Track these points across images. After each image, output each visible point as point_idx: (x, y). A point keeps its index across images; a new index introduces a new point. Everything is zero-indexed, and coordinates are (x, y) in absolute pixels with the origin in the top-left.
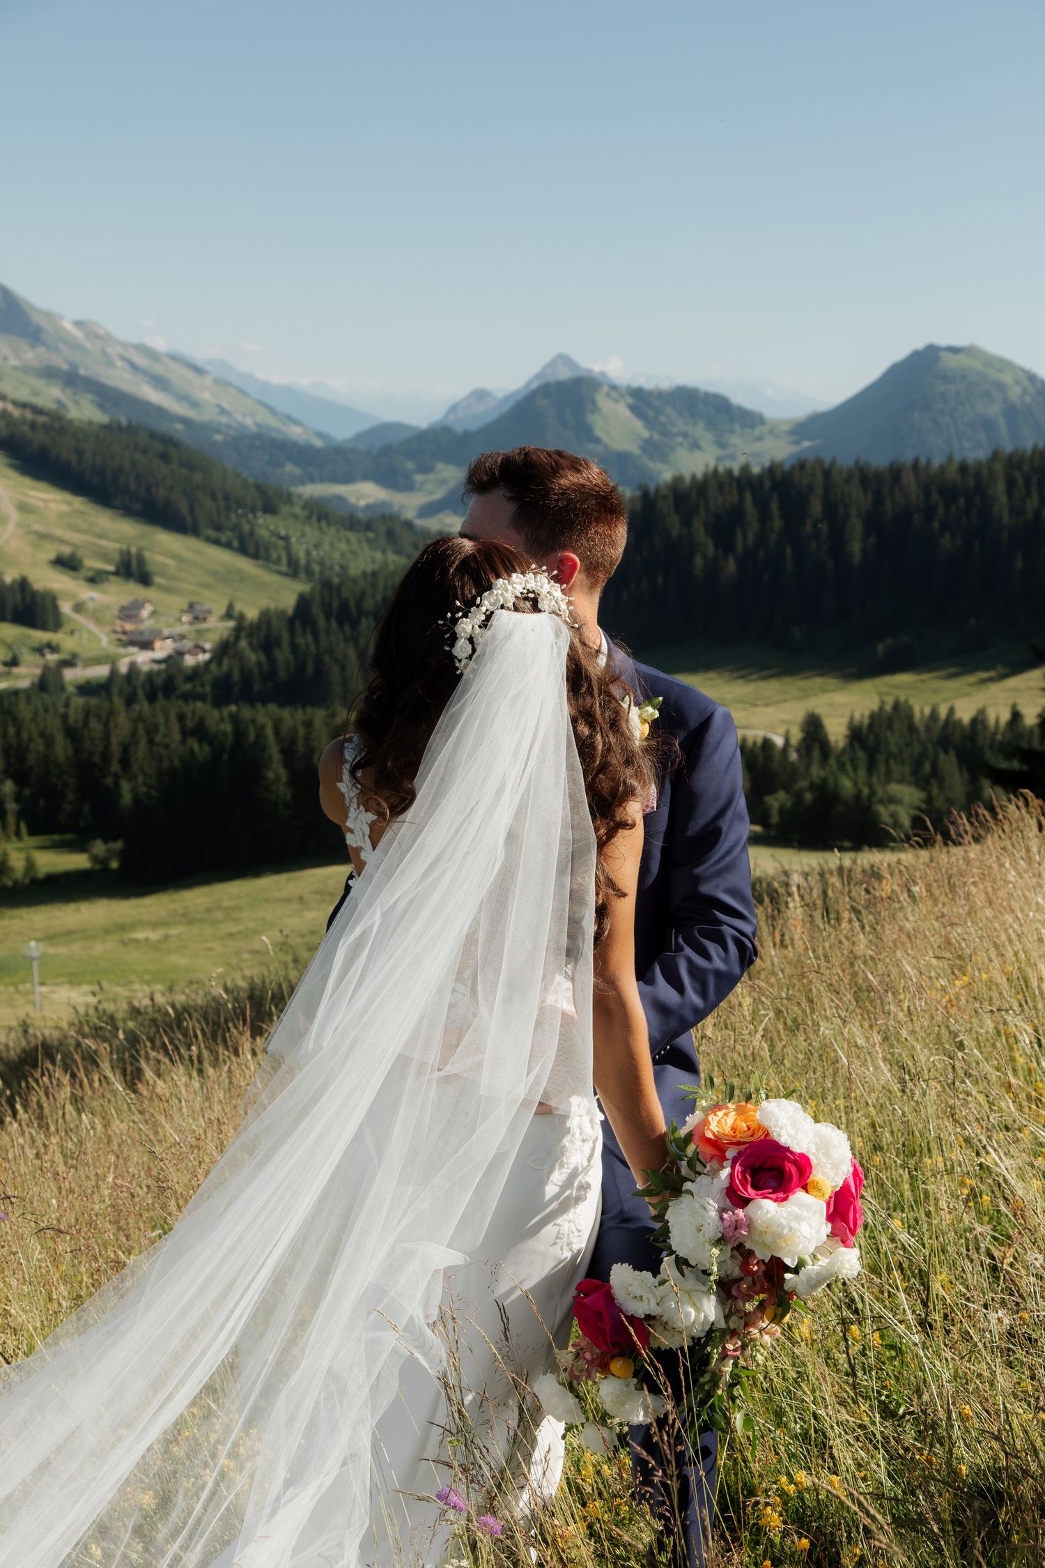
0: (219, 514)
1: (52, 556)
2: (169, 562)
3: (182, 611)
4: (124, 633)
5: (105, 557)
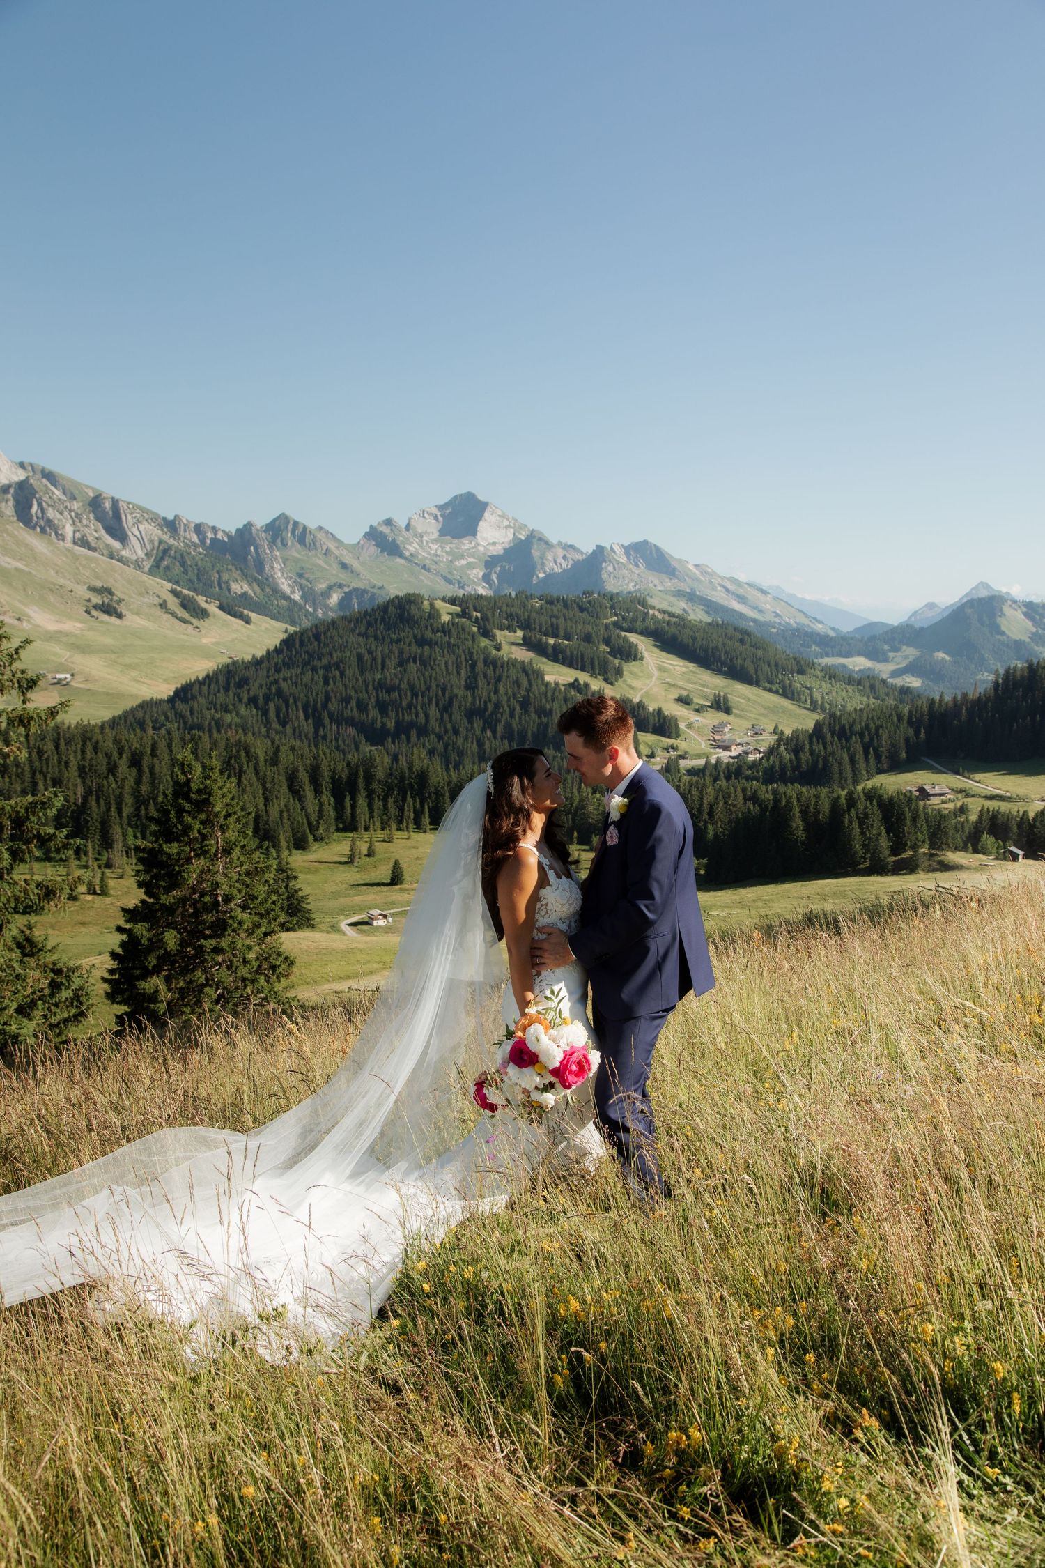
0: (772, 674)
1: (676, 696)
2: (742, 701)
3: (748, 729)
4: (715, 741)
5: (706, 698)
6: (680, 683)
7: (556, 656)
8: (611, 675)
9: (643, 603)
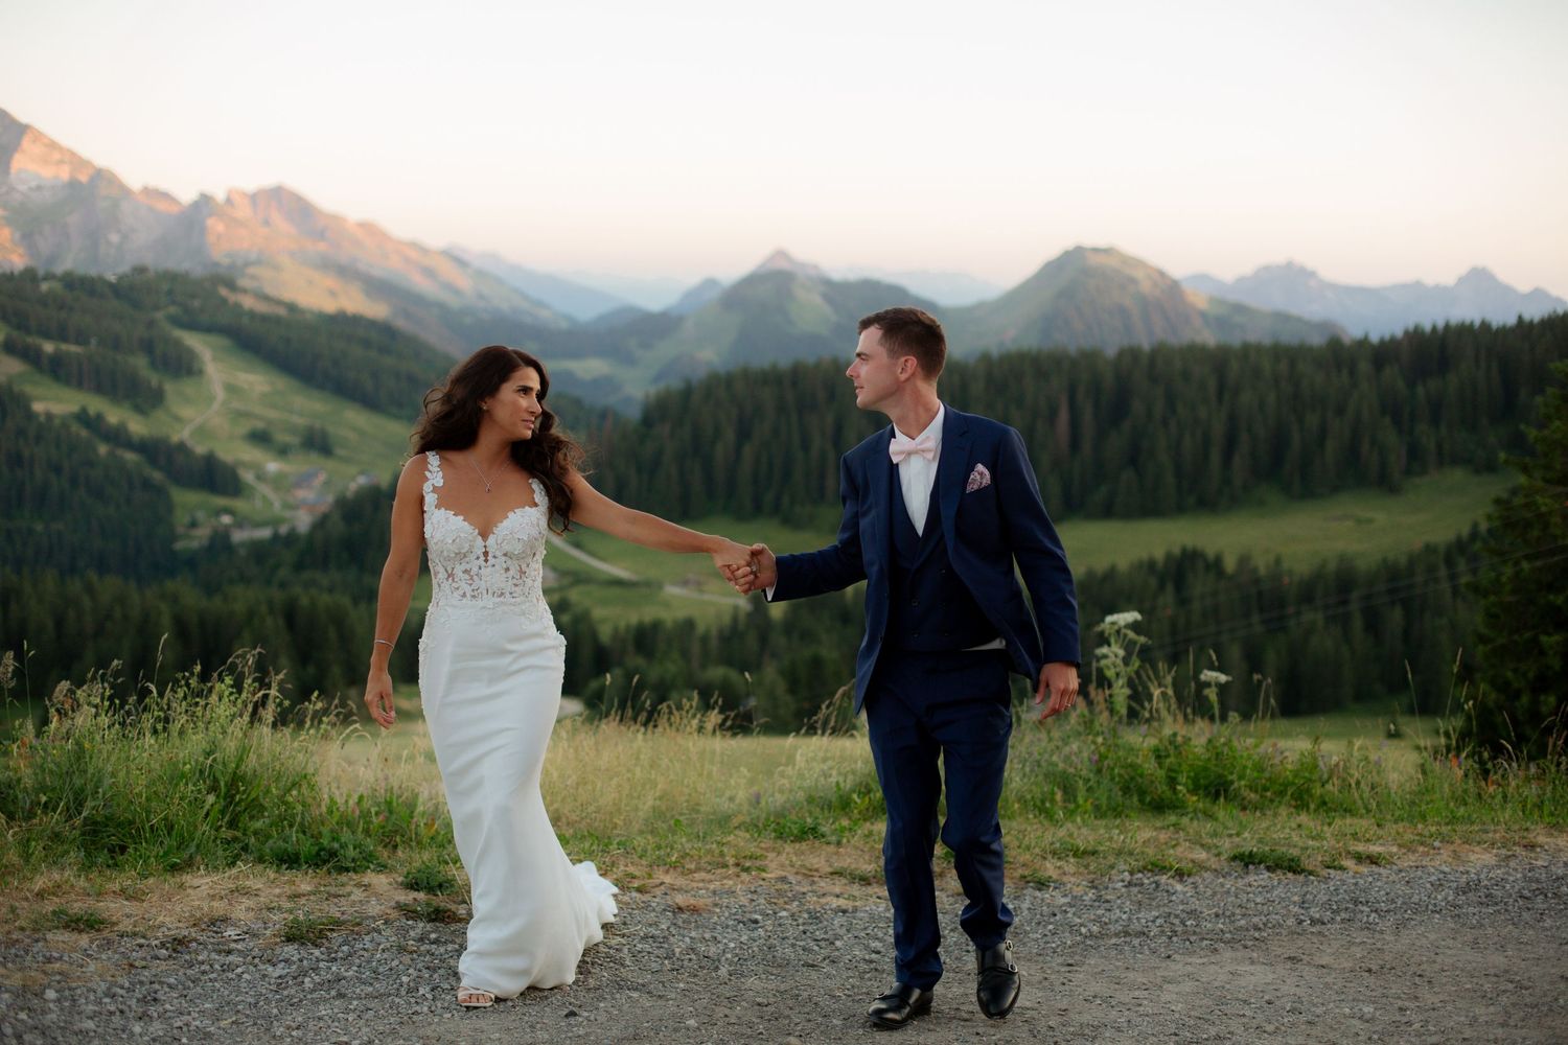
1: (247, 431)
2: (352, 435)
4: (296, 499)
5: (294, 431)
6: (258, 410)
7: (56, 370)
8: (146, 399)
9: (231, 285)
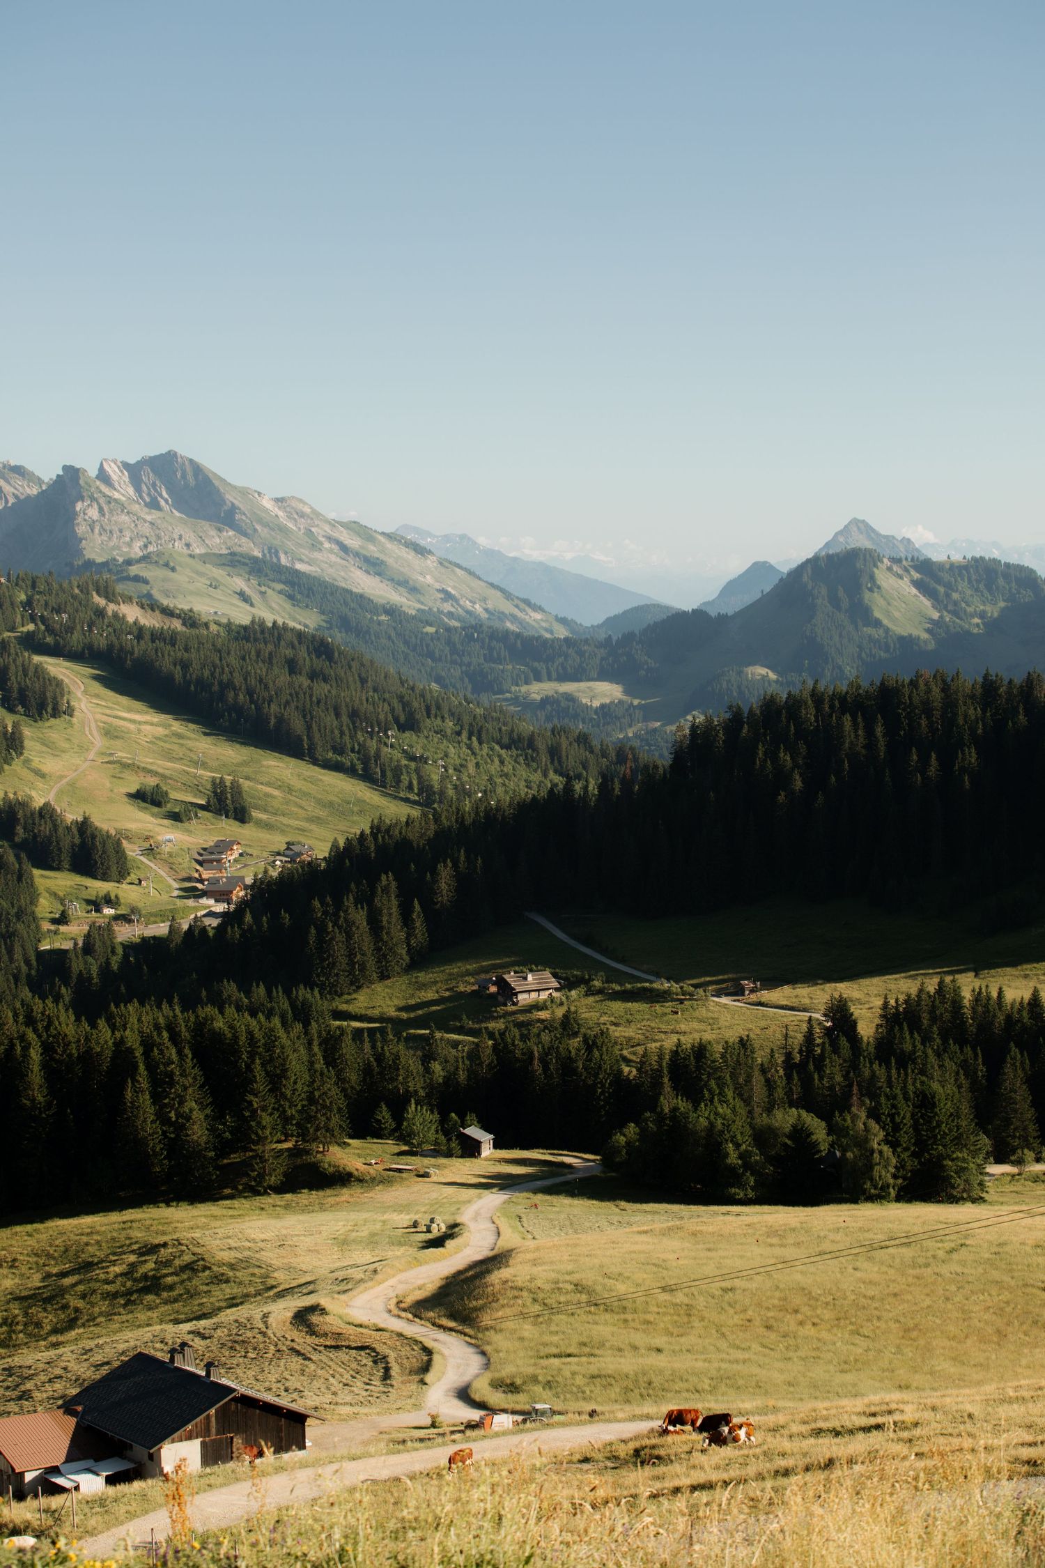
0: (342, 733)
1: (133, 789)
2: (276, 793)
3: (279, 854)
4: (201, 881)
5: (196, 789)
9: (109, 592)
